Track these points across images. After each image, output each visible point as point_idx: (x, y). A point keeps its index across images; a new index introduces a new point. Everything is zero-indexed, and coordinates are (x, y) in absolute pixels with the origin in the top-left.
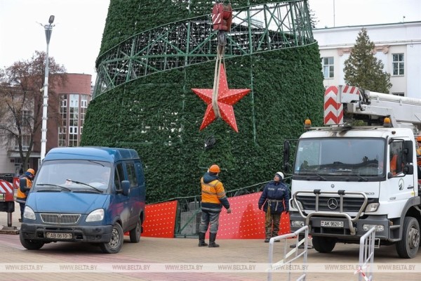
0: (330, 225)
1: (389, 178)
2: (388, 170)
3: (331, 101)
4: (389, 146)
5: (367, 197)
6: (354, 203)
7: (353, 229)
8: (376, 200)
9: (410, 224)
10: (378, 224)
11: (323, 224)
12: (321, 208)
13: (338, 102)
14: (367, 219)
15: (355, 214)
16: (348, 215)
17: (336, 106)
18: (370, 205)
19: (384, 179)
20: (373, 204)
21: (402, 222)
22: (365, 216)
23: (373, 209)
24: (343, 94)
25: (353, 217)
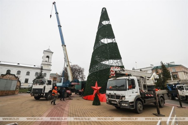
0: (114, 103)
1: (128, 90)
2: (128, 87)
3: (112, 71)
4: (127, 81)
5: (121, 95)
6: (118, 97)
7: (119, 105)
8: (124, 96)
9: (138, 103)
10: (126, 104)
11: (112, 102)
12: (111, 98)
13: (113, 70)
14: (122, 102)
15: (119, 100)
16: (117, 100)
17: (113, 72)
18: (123, 98)
19: (126, 90)
20: (124, 98)
21: (135, 103)
22: (122, 101)
23: (124, 99)
24: (115, 69)
25: (118, 101)
